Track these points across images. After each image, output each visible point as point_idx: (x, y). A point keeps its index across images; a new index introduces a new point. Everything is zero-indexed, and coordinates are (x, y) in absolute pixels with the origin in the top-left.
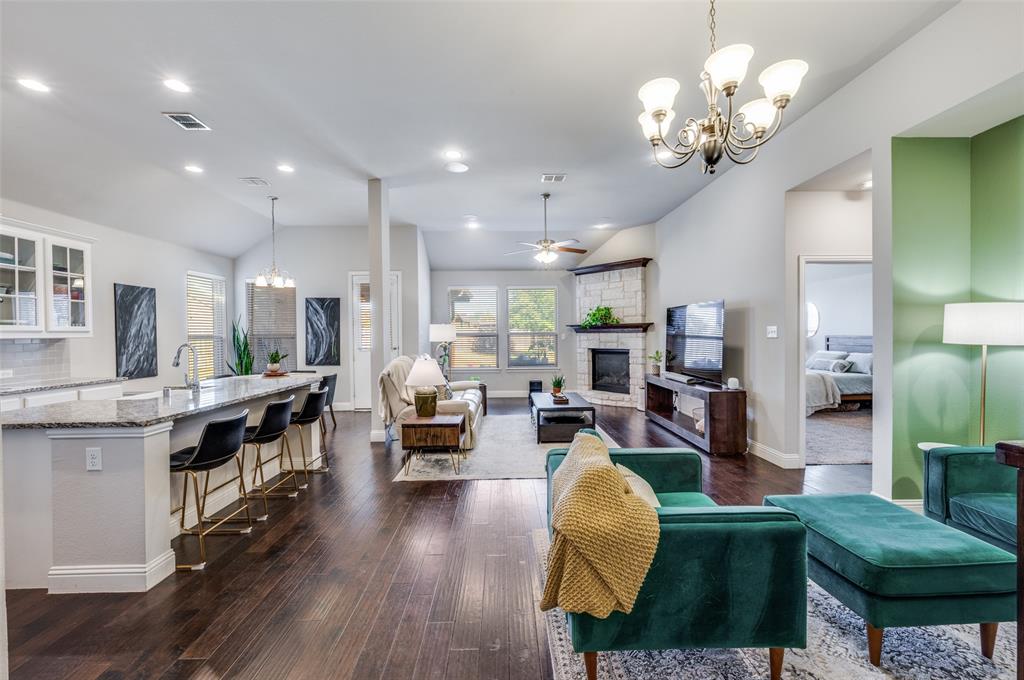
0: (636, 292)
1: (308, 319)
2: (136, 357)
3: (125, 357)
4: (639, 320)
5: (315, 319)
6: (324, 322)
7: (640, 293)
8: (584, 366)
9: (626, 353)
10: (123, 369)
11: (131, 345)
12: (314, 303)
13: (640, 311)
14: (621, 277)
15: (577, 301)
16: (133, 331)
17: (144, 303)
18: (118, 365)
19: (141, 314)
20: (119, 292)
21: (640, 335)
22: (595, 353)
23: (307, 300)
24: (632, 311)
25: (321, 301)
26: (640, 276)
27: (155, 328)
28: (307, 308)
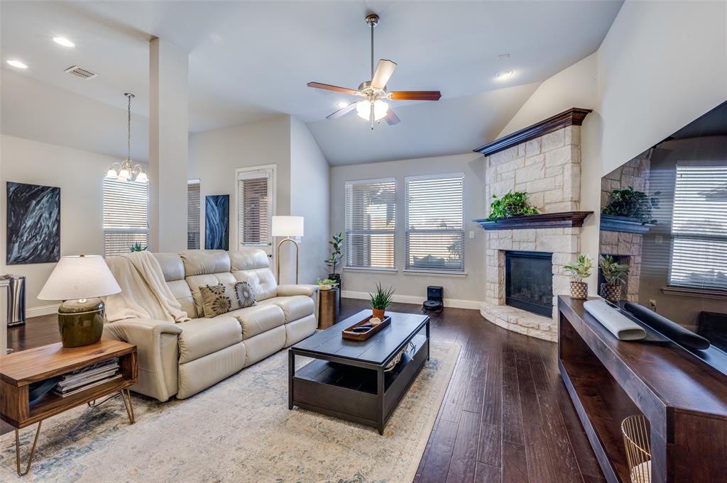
0: (563, 165)
1: (207, 215)
2: (32, 245)
3: (17, 245)
4: (567, 208)
5: (211, 215)
6: (217, 217)
7: (569, 166)
8: (493, 272)
9: (547, 257)
10: (15, 254)
11: (26, 235)
12: (211, 201)
13: (568, 193)
14: (541, 147)
15: (487, 187)
16: (29, 223)
17: (45, 199)
18: (9, 251)
19: (41, 208)
20: (12, 189)
21: (569, 230)
22: (510, 255)
23: (206, 197)
24: (556, 196)
25: (216, 198)
26: (568, 140)
27: (58, 221)
28: (207, 205)
